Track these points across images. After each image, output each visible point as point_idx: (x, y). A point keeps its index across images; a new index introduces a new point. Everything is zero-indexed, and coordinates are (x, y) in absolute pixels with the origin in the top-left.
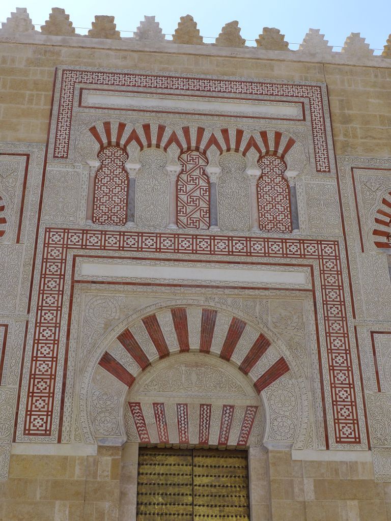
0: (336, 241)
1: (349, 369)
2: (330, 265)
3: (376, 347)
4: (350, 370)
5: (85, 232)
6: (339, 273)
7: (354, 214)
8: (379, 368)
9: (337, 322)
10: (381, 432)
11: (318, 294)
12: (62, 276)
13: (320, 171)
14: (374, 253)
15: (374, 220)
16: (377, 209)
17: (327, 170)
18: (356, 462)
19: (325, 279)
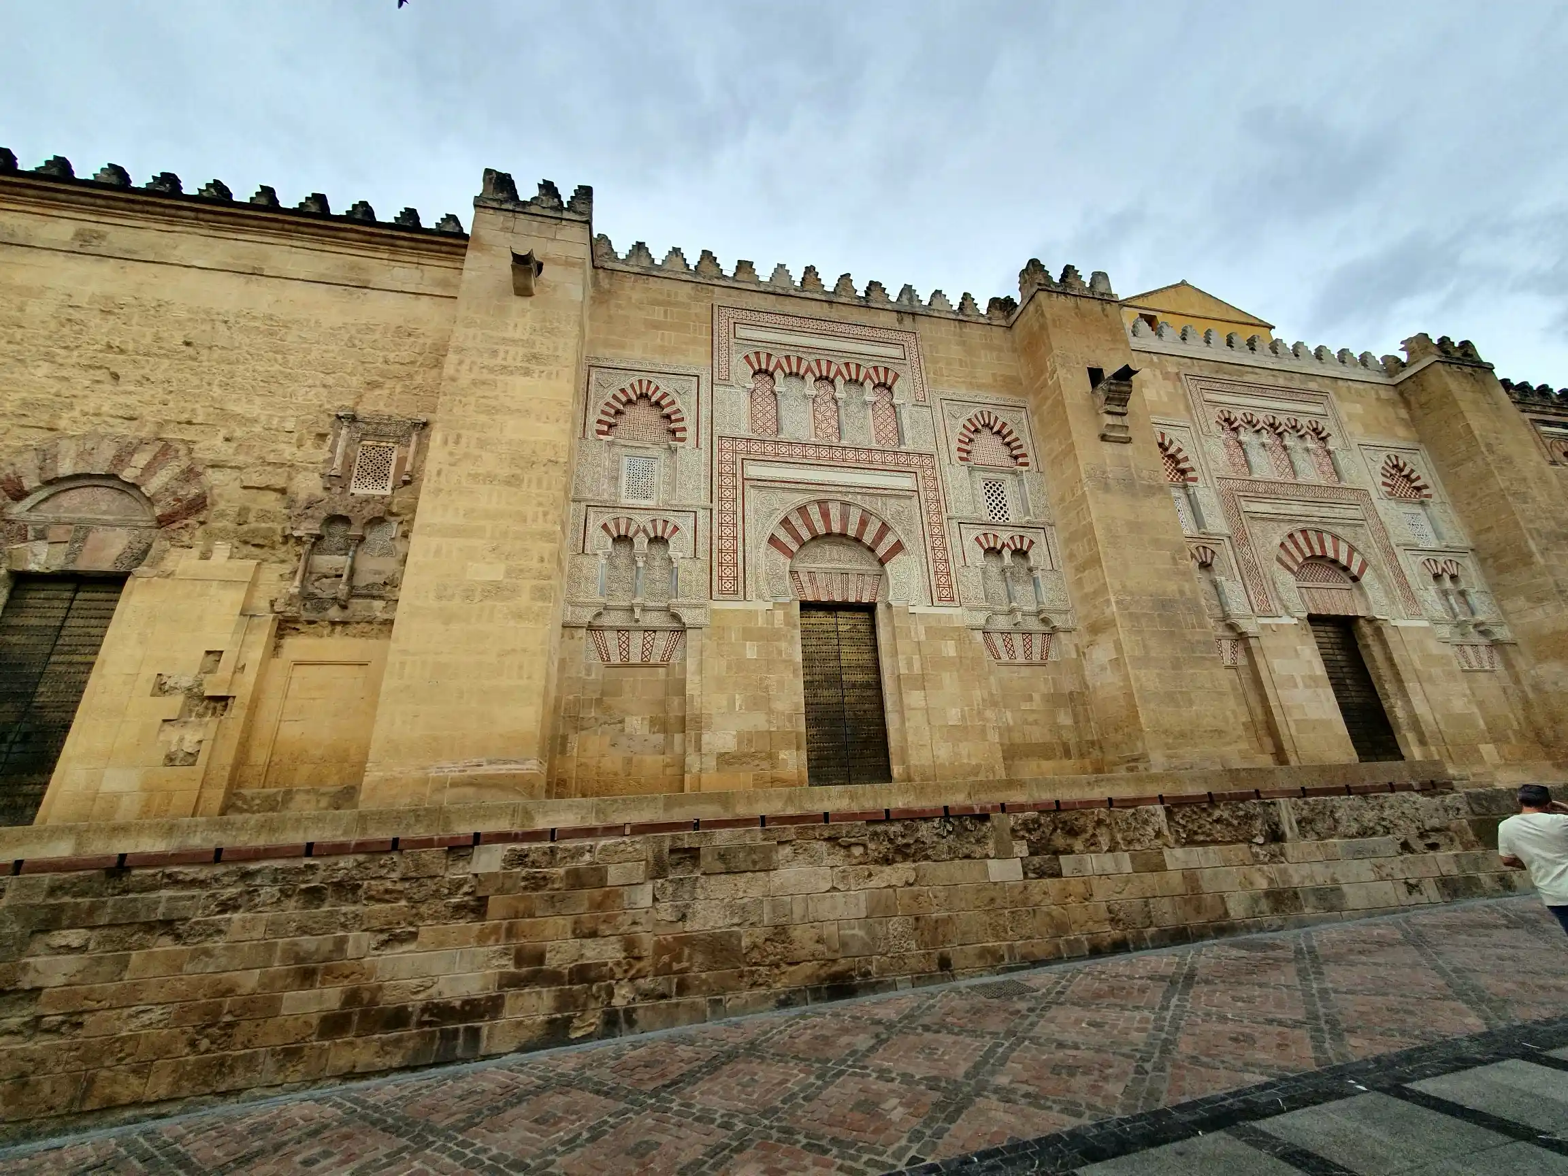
0: (932, 455)
2: (929, 472)
3: (962, 534)
4: (945, 550)
5: (748, 440)
6: (935, 478)
7: (943, 436)
9: (935, 515)
10: (967, 593)
11: (922, 494)
12: (734, 475)
14: (958, 465)
15: (957, 440)
16: (959, 432)
17: (924, 400)
18: (952, 615)
19: (925, 483)
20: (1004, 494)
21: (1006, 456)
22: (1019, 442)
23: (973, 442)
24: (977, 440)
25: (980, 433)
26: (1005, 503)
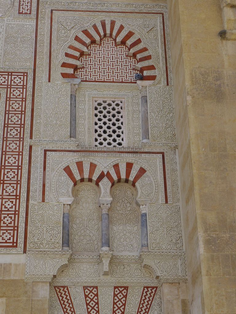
0: (25, 73)
1: (18, 183)
3: (47, 163)
6: (24, 100)
7: (46, 50)
8: (47, 181)
9: (15, 142)
10: (38, 237)
13: (22, 13)
14: (60, 82)
15: (64, 54)
16: (68, 45)
17: (28, 12)
18: (10, 264)
19: (9, 105)
20: (120, 115)
21: (130, 70)
22: (147, 52)
23: (85, 56)
24: (92, 55)
25: (98, 46)
26: (120, 125)
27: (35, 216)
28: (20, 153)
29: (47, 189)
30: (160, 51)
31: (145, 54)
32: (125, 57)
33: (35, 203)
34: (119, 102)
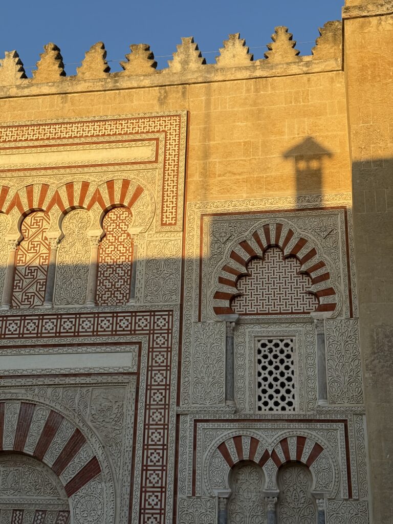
1: (164, 468)
2: (160, 340)
3: (197, 440)
4: (164, 470)
6: (169, 349)
7: (196, 275)
8: (197, 466)
9: (159, 410)
11: (143, 378)
13: (165, 224)
15: (217, 280)
16: (223, 266)
17: (173, 222)
19: (153, 359)
20: (290, 360)
21: (302, 295)
22: (324, 268)
23: (244, 278)
24: (253, 275)
25: (261, 261)
26: (290, 375)
27: (184, 516)
28: (165, 427)
29: (197, 477)
30: (342, 265)
31: (321, 272)
32: (295, 276)
33: (184, 497)
34: (289, 342)
